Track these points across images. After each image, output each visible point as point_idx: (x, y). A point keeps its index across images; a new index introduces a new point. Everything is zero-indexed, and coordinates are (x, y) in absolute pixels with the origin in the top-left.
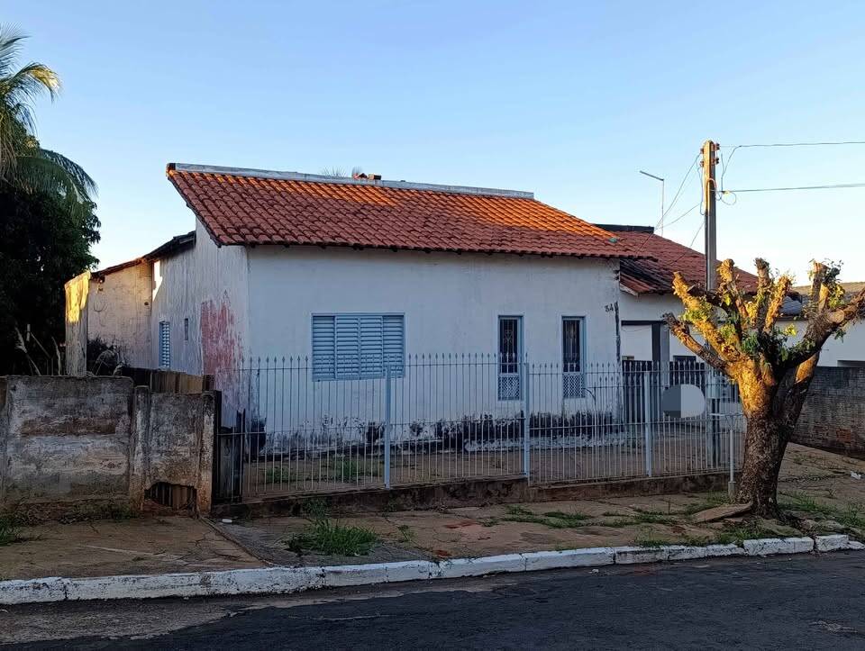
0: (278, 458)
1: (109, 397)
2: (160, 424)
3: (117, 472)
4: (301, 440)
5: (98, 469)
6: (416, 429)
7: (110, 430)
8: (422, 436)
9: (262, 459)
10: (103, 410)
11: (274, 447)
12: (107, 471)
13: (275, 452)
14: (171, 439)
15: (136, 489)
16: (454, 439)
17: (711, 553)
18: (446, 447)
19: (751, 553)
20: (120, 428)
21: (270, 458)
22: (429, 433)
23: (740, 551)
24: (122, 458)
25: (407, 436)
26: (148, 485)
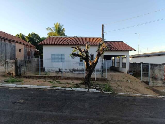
0: (47, 72)
1: (3, 62)
2: (9, 65)
3: (4, 71)
4: (50, 70)
5: (2, 70)
6: (66, 70)
7: (3, 66)
8: (67, 70)
9: (45, 72)
10: (2, 64)
11: (46, 71)
12: (3, 71)
13: (47, 71)
14: (10, 68)
15: (6, 73)
16: (72, 71)
17: (65, 89)
18: (70, 72)
19: (73, 90)
20: (4, 66)
21: (46, 72)
22: (68, 70)
23: (71, 89)
24: (5, 69)
25: (65, 70)
26: (8, 73)
